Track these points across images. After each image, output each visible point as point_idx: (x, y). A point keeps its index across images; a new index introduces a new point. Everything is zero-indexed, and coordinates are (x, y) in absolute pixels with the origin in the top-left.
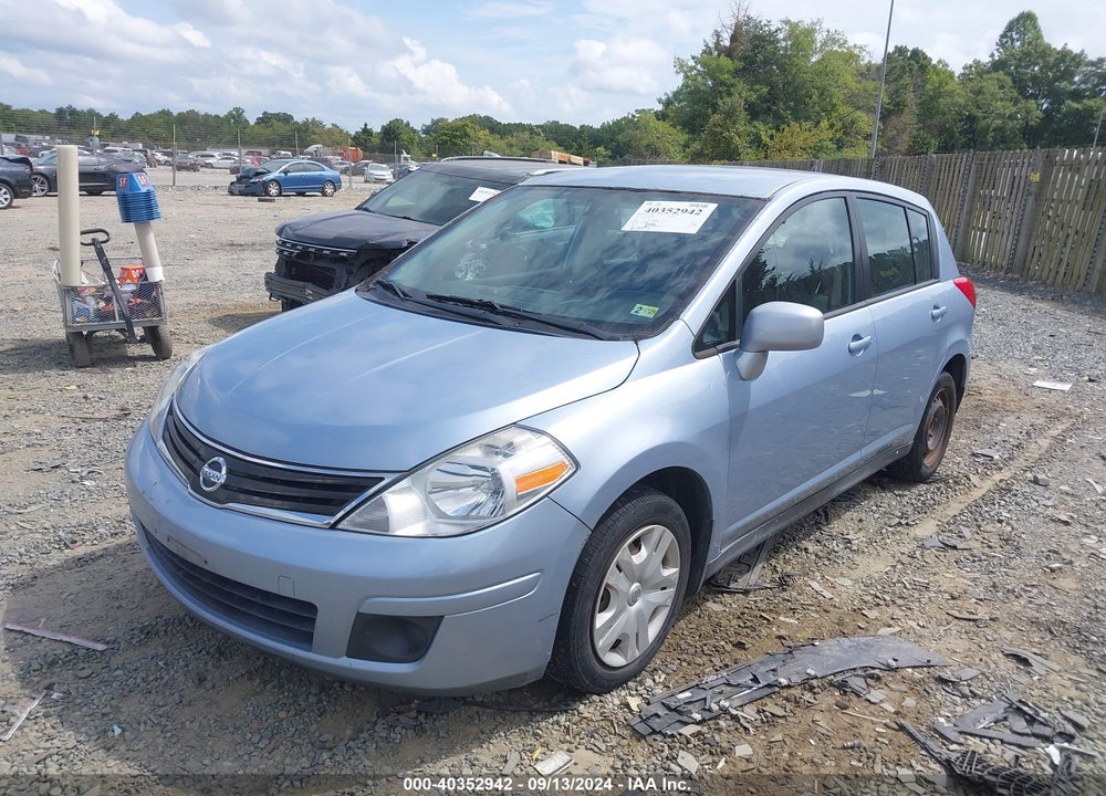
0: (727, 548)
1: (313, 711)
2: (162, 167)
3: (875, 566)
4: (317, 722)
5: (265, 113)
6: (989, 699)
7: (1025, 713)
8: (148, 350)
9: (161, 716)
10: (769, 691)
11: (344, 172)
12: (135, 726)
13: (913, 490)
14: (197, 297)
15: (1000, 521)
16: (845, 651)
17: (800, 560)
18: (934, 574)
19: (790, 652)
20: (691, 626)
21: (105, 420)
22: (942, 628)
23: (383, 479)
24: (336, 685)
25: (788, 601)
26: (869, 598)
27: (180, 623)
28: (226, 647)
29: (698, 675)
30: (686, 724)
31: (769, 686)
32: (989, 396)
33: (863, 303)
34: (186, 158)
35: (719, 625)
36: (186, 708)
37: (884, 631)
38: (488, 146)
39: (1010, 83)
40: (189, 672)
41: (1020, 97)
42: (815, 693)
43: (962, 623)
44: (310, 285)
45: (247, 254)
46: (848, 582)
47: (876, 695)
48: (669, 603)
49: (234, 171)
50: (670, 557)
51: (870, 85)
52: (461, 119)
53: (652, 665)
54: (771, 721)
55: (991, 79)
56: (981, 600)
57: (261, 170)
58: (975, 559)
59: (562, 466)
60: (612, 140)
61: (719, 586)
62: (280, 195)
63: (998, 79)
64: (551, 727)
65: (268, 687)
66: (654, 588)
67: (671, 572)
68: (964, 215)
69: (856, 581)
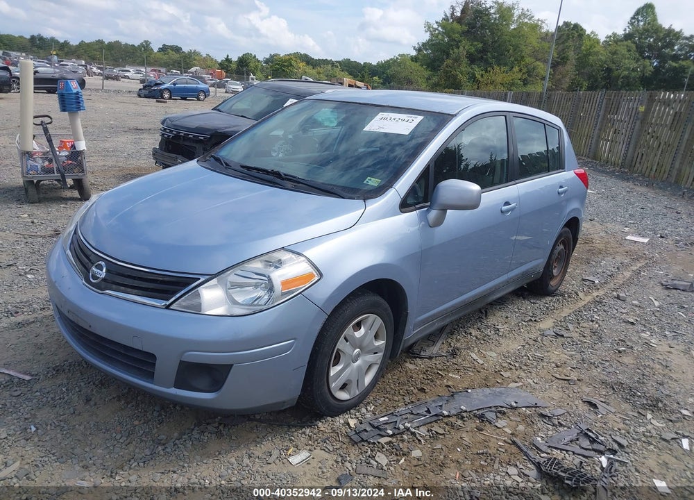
0: (417, 331)
1: (155, 421)
2: (96, 77)
3: (512, 345)
4: (157, 428)
5: (164, 45)
6: (569, 428)
7: (590, 437)
8: (76, 194)
9: (61, 421)
10: (436, 418)
11: (213, 85)
12: (44, 426)
13: (542, 300)
14: (110, 162)
15: (592, 321)
16: (486, 396)
17: (466, 340)
18: (548, 352)
19: (452, 396)
20: (395, 377)
21: (44, 237)
22: (547, 384)
23: (199, 279)
24: (171, 406)
25: (456, 364)
26: (506, 365)
27: (79, 365)
28: (106, 381)
29: (394, 407)
30: (383, 436)
31: (436, 415)
32: (598, 245)
33: (513, 182)
34: (112, 72)
35: (411, 377)
36: (77, 417)
37: (513, 385)
38: (305, 73)
39: (635, 49)
40: (81, 394)
41: (640, 58)
42: (464, 421)
43: (561, 382)
44: (180, 156)
45: (145, 135)
46: (494, 355)
47: (500, 423)
48: (379, 362)
49: (142, 81)
50: (379, 334)
51: (546, 45)
52: (288, 55)
53: (367, 400)
54: (435, 436)
55: (623, 45)
56: (574, 368)
57: (159, 82)
58: (574, 343)
59: (311, 276)
60: (383, 73)
61: (415, 354)
62: (170, 98)
63: (627, 46)
64: (301, 436)
65: (129, 406)
66: (369, 352)
67: (381, 343)
68: (597, 131)
69: (499, 354)
